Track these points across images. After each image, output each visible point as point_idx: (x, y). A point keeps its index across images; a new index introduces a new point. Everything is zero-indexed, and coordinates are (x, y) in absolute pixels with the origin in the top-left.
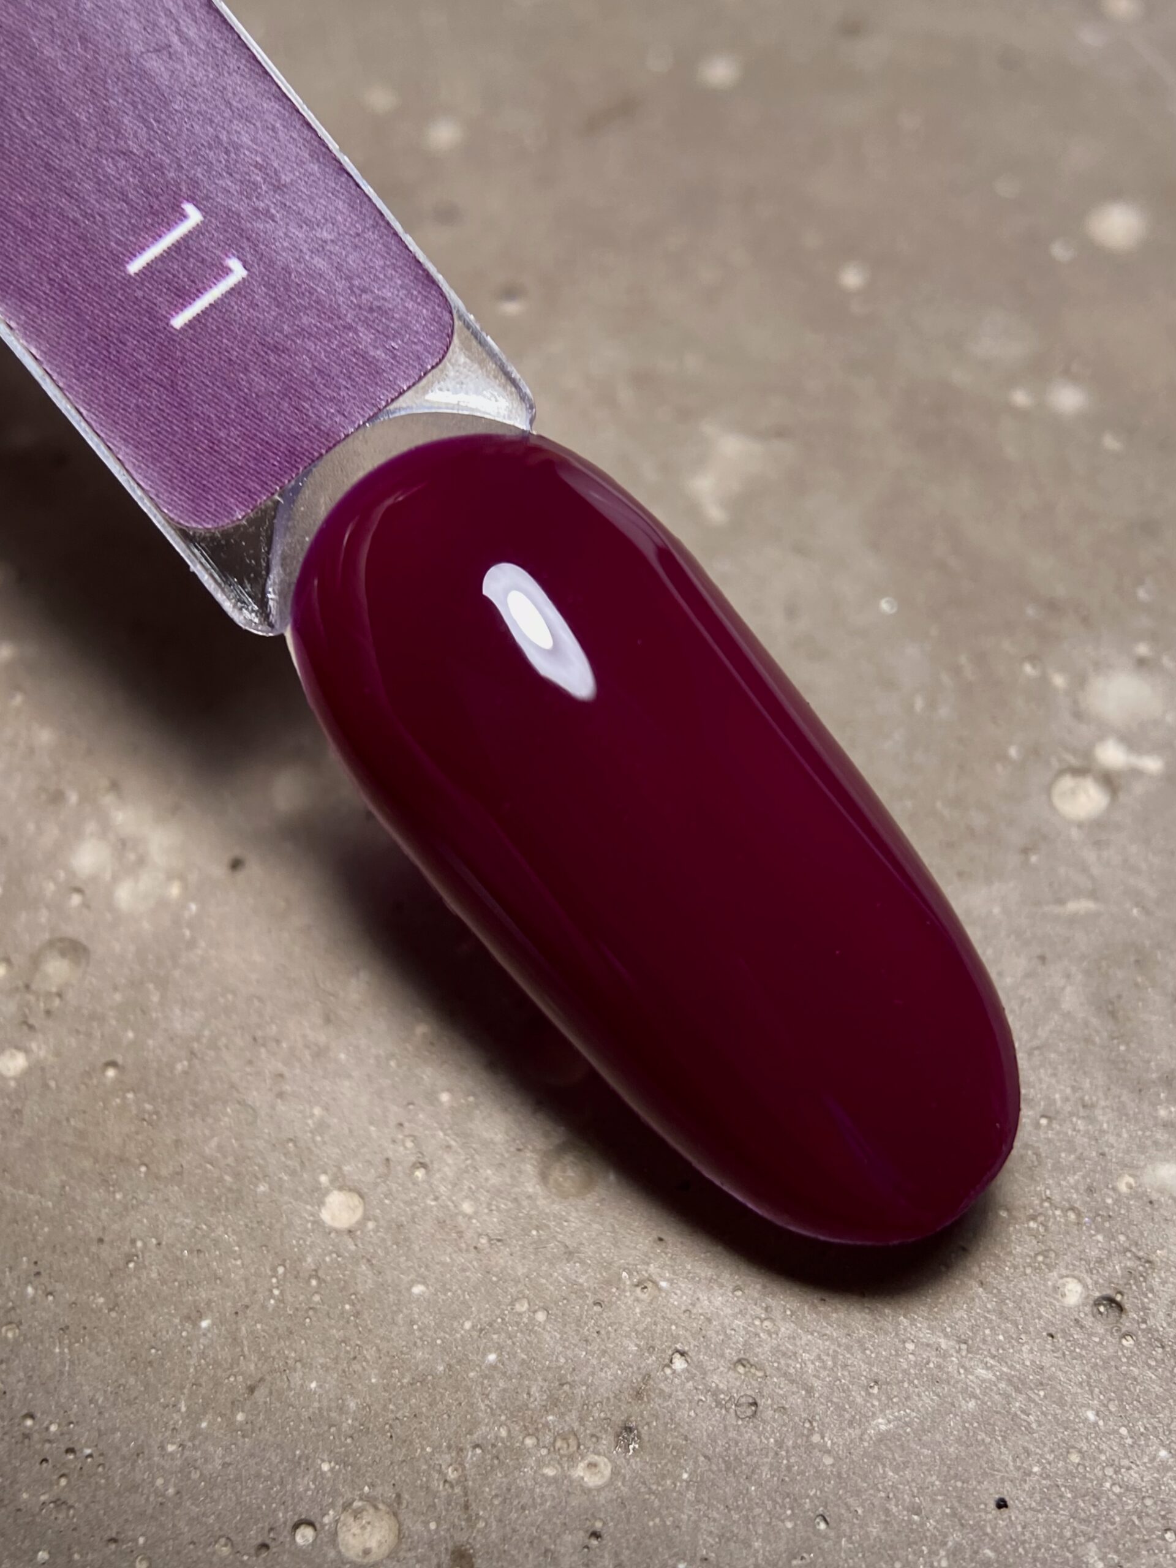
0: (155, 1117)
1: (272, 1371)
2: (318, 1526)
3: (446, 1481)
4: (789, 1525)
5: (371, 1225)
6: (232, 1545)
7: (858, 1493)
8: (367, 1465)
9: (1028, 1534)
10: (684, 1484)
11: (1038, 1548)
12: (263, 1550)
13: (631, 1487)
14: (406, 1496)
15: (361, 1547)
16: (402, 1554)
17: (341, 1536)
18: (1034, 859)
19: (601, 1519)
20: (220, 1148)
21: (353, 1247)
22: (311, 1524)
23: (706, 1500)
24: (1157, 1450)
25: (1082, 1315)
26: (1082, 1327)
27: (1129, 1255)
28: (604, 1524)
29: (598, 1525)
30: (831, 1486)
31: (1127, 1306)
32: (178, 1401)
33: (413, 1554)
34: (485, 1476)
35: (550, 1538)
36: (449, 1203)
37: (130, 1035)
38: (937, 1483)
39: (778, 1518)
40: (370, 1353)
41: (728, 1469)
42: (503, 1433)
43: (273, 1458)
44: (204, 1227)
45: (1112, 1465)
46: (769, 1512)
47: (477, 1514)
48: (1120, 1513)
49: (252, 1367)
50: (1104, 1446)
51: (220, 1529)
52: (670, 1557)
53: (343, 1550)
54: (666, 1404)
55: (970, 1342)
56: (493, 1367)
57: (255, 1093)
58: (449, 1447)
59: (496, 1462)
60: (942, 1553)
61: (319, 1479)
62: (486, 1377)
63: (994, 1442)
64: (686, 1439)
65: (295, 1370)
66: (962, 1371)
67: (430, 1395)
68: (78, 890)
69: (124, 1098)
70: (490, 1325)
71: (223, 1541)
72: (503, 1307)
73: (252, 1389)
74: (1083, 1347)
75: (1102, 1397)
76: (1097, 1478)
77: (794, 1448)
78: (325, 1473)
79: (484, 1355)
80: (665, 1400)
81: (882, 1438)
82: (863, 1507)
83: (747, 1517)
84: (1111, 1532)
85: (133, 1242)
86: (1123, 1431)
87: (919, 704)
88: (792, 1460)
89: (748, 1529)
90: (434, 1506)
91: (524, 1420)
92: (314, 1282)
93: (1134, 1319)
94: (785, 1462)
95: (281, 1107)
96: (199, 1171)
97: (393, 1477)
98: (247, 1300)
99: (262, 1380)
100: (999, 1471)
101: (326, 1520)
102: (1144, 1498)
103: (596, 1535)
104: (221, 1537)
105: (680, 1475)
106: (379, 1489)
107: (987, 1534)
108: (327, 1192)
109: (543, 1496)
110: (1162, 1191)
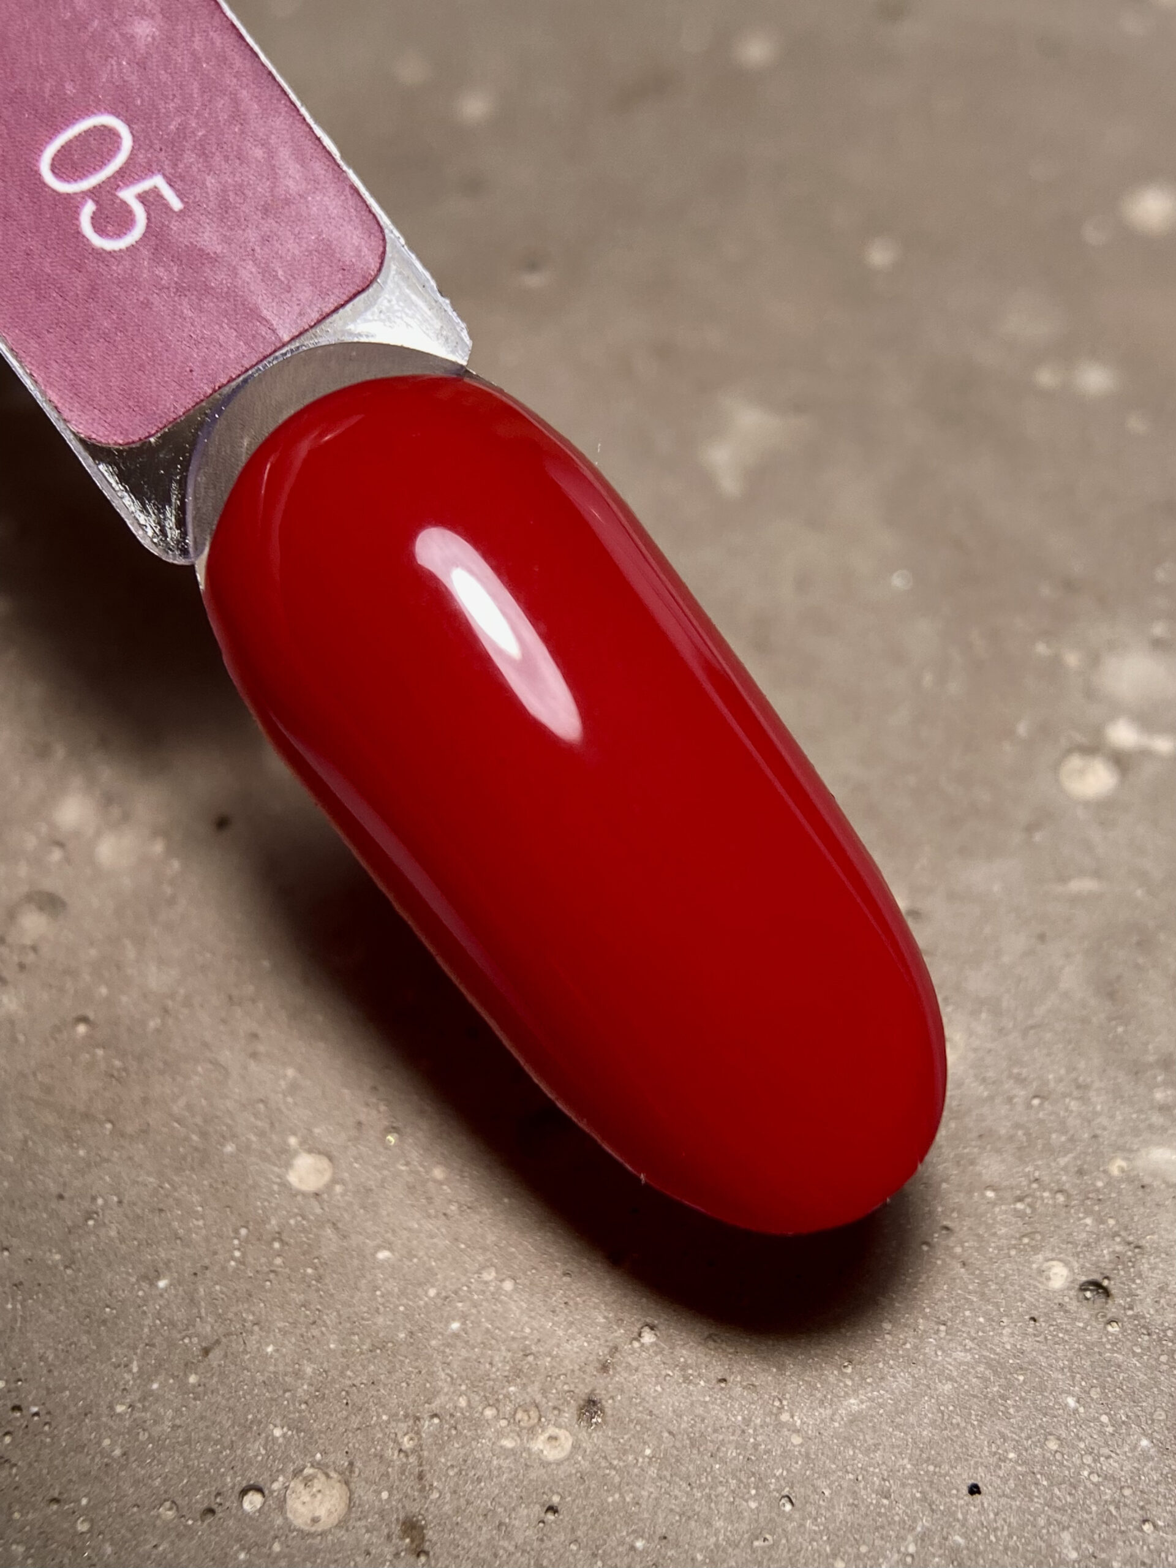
0: (124, 1074)
1: (228, 1334)
2: (266, 1492)
3: (400, 1451)
4: (753, 1505)
5: (338, 1189)
6: (178, 1510)
7: (826, 1474)
8: (321, 1432)
9: (1000, 1522)
10: (647, 1460)
11: (1010, 1536)
12: (209, 1515)
13: (593, 1462)
14: (358, 1464)
15: (310, 1516)
16: (351, 1523)
17: (289, 1502)
18: (1038, 837)
19: (558, 1493)
20: (189, 1107)
21: (318, 1211)
22: (259, 1490)
23: (669, 1478)
24: (1139, 1440)
25: (1067, 1299)
26: (1066, 1311)
27: (1118, 1239)
28: (562, 1498)
29: (556, 1499)
30: (797, 1466)
31: (1113, 1291)
32: (131, 1361)
33: (363, 1523)
34: (441, 1447)
35: (505, 1510)
36: (421, 1169)
37: (104, 991)
38: (909, 1466)
39: (742, 1498)
40: (330, 1318)
41: (692, 1445)
42: (463, 1402)
43: (224, 1422)
44: (167, 1186)
45: (1091, 1453)
46: (733, 1492)
47: (431, 1485)
48: (1097, 1503)
49: (208, 1328)
50: (1083, 1434)
51: (166, 1492)
52: (628, 1534)
53: (289, 1515)
54: (631, 1378)
55: (949, 1323)
56: (456, 1335)
57: (228, 1053)
58: (406, 1416)
59: (454, 1432)
60: (910, 1538)
61: (270, 1444)
62: (448, 1345)
63: (969, 1427)
64: (651, 1413)
65: (252, 1333)
66: (939, 1353)
67: (390, 1362)
68: (60, 844)
69: (94, 1055)
70: (456, 1293)
71: (168, 1504)
72: (469, 1275)
73: (206, 1351)
74: (1067, 1331)
75: (1083, 1383)
76: (1074, 1465)
77: (762, 1426)
78: (278, 1438)
79: (448, 1323)
80: (631, 1374)
81: (854, 1419)
82: (831, 1489)
83: (709, 1496)
84: (1086, 1522)
85: (94, 1199)
86: (1104, 1419)
87: (928, 679)
88: (759, 1438)
89: (710, 1508)
90: (387, 1474)
91: (484, 1390)
92: (277, 1245)
93: (1120, 1305)
94: (752, 1440)
95: (253, 1066)
96: (165, 1130)
97: (347, 1445)
98: (207, 1261)
99: (218, 1342)
100: (972, 1456)
101: (276, 1486)
102: (1122, 1488)
103: (552, 1509)
104: (165, 1500)
105: (643, 1451)
106: (332, 1457)
107: (958, 1520)
108: (294, 1154)
109: (500, 1467)
110: (1154, 1175)
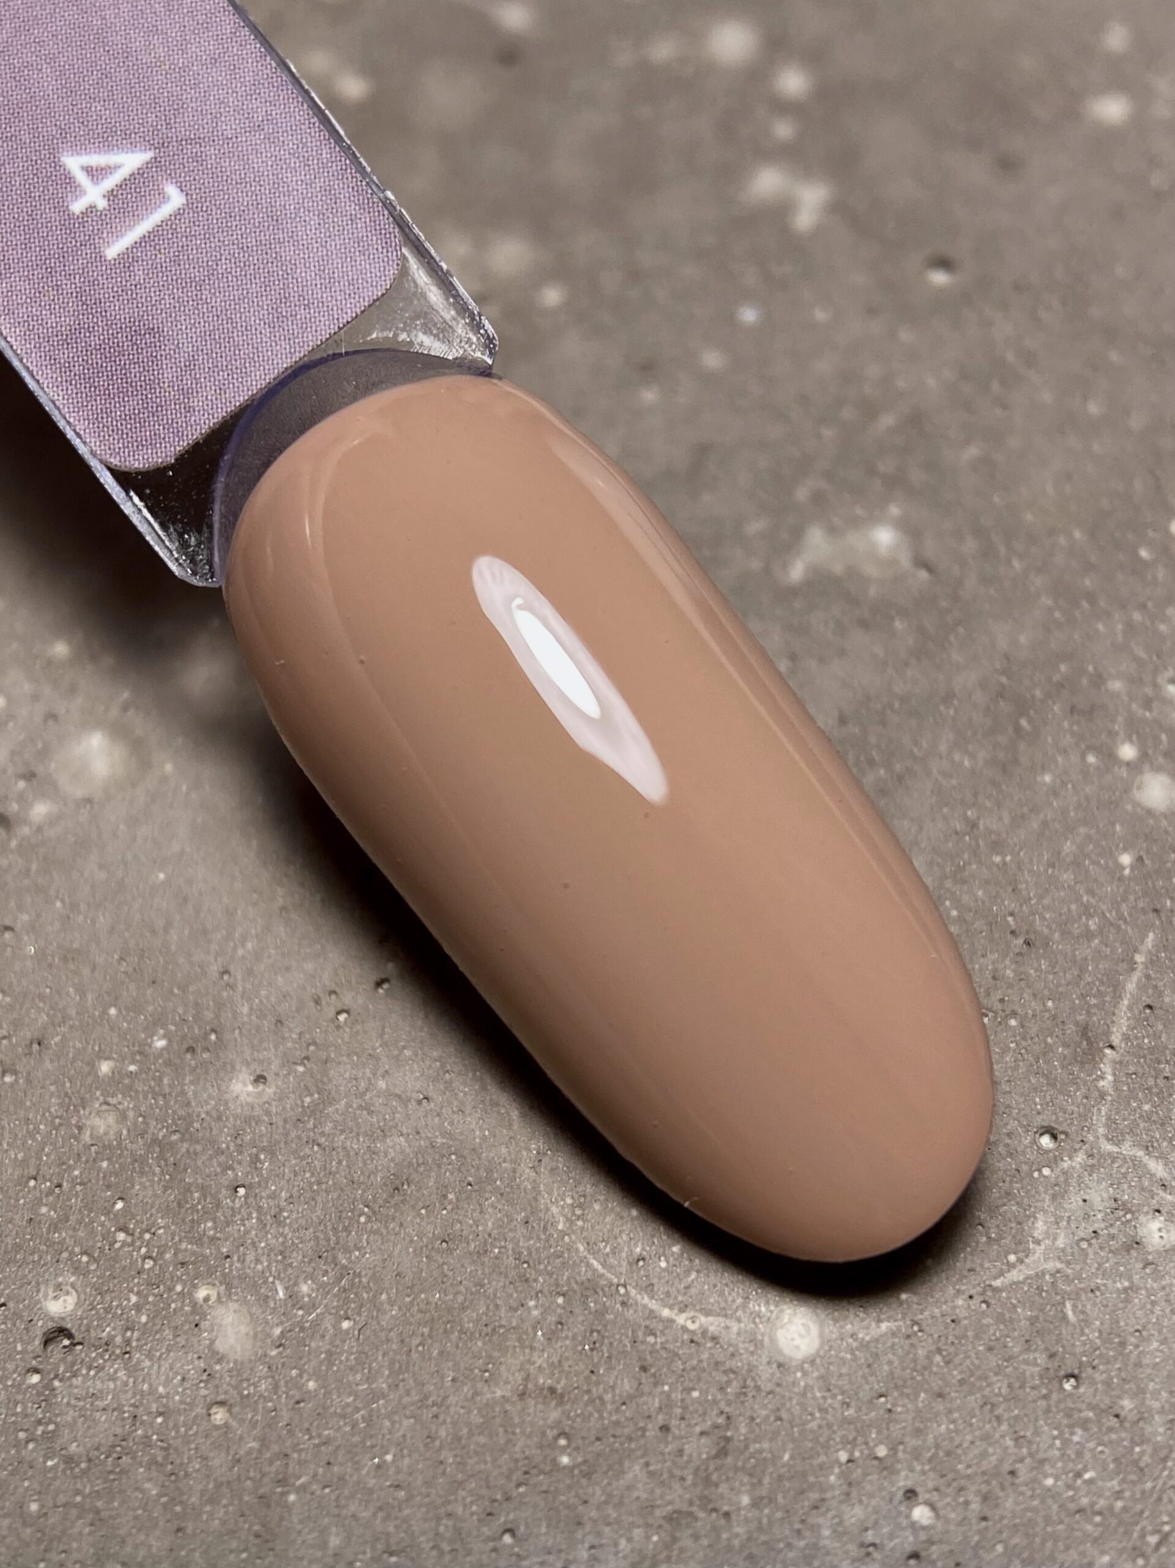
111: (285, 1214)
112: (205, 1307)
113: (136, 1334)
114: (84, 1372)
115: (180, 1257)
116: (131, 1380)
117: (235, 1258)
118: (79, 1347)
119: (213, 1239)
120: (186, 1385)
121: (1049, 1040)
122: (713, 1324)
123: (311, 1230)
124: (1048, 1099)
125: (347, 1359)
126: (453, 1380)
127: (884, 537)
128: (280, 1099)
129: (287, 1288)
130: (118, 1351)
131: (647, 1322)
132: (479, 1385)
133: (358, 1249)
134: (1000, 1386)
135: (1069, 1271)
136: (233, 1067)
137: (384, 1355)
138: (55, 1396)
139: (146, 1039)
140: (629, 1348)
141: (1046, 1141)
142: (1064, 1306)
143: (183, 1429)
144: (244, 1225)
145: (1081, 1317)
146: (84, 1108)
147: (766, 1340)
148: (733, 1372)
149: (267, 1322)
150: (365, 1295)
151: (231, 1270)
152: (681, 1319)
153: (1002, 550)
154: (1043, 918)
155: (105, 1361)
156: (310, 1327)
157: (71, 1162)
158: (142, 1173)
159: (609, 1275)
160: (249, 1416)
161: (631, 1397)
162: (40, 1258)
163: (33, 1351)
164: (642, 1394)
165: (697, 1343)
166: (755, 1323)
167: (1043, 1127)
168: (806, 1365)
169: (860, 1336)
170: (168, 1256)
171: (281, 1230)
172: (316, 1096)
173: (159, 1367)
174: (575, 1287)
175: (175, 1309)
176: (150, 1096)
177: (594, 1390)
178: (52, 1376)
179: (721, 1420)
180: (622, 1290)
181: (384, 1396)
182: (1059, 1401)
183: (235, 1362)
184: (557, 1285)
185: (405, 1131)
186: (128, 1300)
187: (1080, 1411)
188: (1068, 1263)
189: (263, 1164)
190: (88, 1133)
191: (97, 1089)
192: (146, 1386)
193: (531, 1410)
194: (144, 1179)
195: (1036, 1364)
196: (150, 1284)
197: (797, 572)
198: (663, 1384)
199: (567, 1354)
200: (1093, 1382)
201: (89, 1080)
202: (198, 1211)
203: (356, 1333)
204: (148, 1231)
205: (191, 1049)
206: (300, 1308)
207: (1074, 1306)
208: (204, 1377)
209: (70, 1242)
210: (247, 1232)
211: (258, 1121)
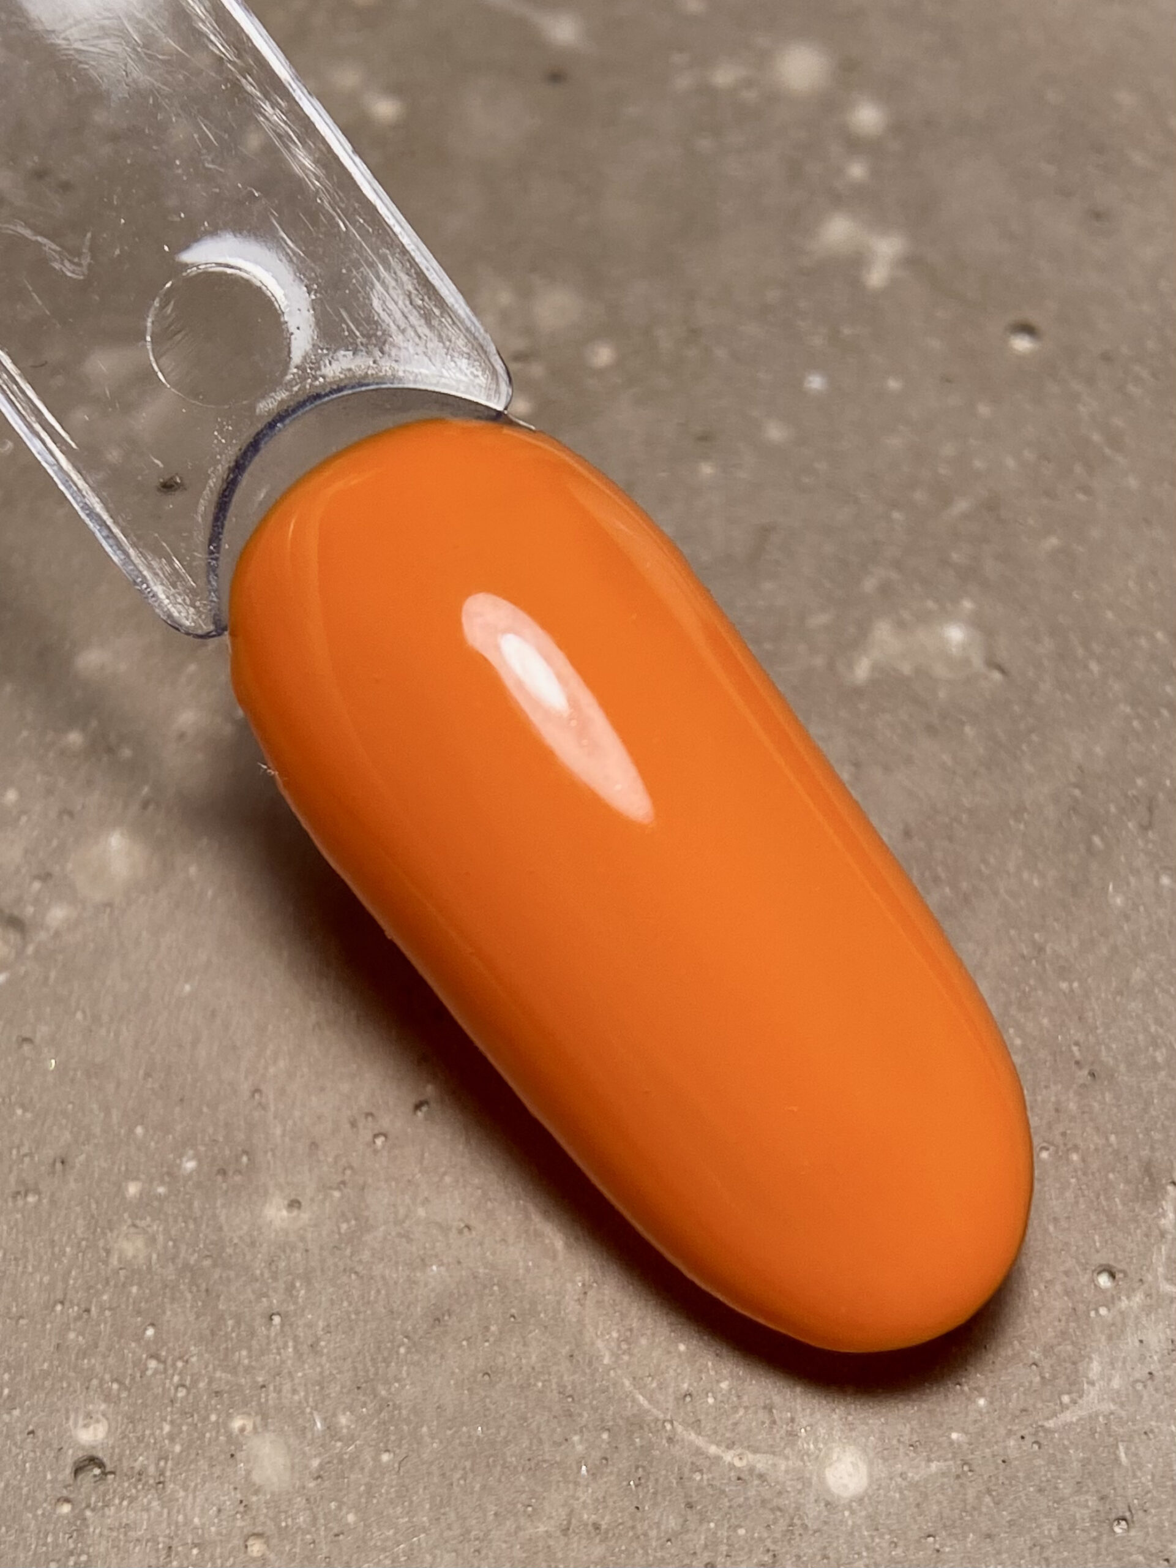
111: (323, 1343)
112: (241, 1438)
113: (170, 1463)
114: (117, 1501)
115: (215, 1386)
116: (165, 1511)
117: (271, 1388)
118: (111, 1477)
119: (248, 1370)
120: (223, 1516)
121: (1111, 1176)
122: (761, 1462)
123: (349, 1360)
124: (1108, 1236)
125: (388, 1493)
126: (496, 1514)
127: (955, 634)
128: (316, 1226)
129: (324, 1419)
130: (151, 1481)
131: (694, 1459)
132: (522, 1521)
133: (398, 1380)
134: (1050, 1528)
135: (1123, 1414)
136: (266, 1193)
137: (425, 1488)
138: (87, 1527)
139: (175, 1160)
140: (675, 1485)
141: (1104, 1280)
142: (1117, 1447)
143: (219, 1562)
144: (279, 1354)
145: (1134, 1459)
146: (111, 1230)
147: (815, 1479)
148: (779, 1509)
149: (304, 1453)
150: (405, 1427)
151: (267, 1400)
152: (729, 1457)
153: (1080, 652)
154: (1109, 1049)
155: (138, 1491)
156: (349, 1460)
157: (100, 1286)
158: (173, 1299)
159: (655, 1411)
160: (287, 1548)
161: (677, 1534)
162: (69, 1385)
163: (64, 1481)
164: (687, 1531)
165: (745, 1481)
166: (802, 1460)
167: (1101, 1265)
168: (854, 1504)
169: (910, 1475)
170: (202, 1385)
171: (318, 1360)
172: (353, 1222)
173: (195, 1498)
174: (621, 1422)
175: (210, 1439)
176: (180, 1219)
177: (639, 1526)
178: (84, 1505)
179: (767, 1558)
180: (668, 1426)
181: (424, 1530)
182: (1110, 1544)
183: (273, 1494)
184: (603, 1420)
185: (445, 1261)
186: (161, 1429)
187: (1130, 1554)
188: (1122, 1405)
189: (298, 1291)
190: (116, 1256)
191: (125, 1211)
192: (181, 1518)
193: (575, 1545)
194: (175, 1306)
195: (1087, 1507)
196: (183, 1413)
197: (862, 670)
198: (709, 1522)
199: (612, 1490)
200: (1144, 1526)
201: (118, 1201)
202: (232, 1339)
203: (396, 1465)
204: (181, 1358)
205: (223, 1172)
206: (340, 1440)
207: (1127, 1449)
208: (241, 1509)
209: (99, 1368)
210: (283, 1362)
211: (293, 1249)
